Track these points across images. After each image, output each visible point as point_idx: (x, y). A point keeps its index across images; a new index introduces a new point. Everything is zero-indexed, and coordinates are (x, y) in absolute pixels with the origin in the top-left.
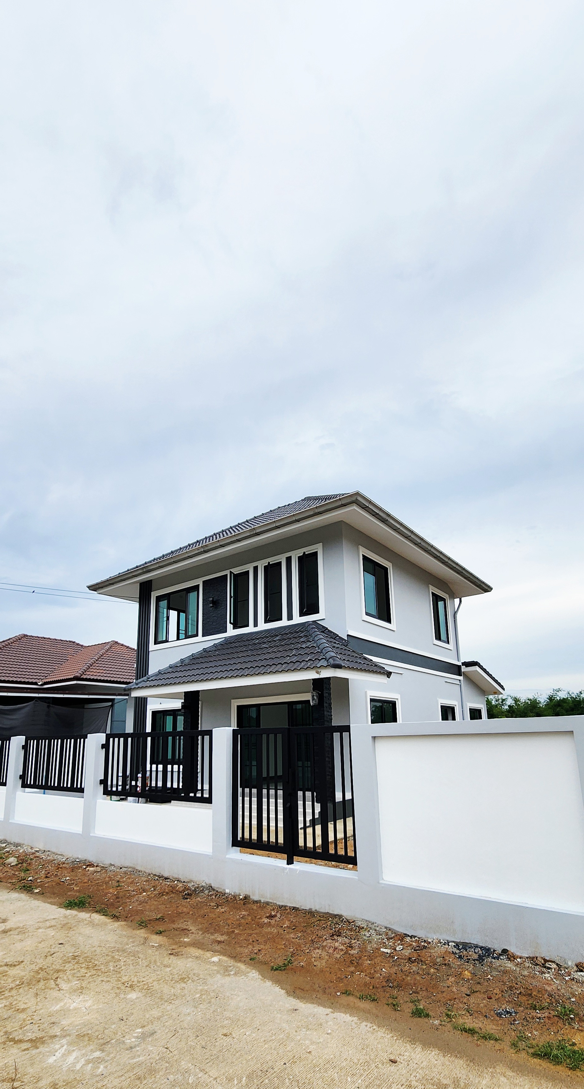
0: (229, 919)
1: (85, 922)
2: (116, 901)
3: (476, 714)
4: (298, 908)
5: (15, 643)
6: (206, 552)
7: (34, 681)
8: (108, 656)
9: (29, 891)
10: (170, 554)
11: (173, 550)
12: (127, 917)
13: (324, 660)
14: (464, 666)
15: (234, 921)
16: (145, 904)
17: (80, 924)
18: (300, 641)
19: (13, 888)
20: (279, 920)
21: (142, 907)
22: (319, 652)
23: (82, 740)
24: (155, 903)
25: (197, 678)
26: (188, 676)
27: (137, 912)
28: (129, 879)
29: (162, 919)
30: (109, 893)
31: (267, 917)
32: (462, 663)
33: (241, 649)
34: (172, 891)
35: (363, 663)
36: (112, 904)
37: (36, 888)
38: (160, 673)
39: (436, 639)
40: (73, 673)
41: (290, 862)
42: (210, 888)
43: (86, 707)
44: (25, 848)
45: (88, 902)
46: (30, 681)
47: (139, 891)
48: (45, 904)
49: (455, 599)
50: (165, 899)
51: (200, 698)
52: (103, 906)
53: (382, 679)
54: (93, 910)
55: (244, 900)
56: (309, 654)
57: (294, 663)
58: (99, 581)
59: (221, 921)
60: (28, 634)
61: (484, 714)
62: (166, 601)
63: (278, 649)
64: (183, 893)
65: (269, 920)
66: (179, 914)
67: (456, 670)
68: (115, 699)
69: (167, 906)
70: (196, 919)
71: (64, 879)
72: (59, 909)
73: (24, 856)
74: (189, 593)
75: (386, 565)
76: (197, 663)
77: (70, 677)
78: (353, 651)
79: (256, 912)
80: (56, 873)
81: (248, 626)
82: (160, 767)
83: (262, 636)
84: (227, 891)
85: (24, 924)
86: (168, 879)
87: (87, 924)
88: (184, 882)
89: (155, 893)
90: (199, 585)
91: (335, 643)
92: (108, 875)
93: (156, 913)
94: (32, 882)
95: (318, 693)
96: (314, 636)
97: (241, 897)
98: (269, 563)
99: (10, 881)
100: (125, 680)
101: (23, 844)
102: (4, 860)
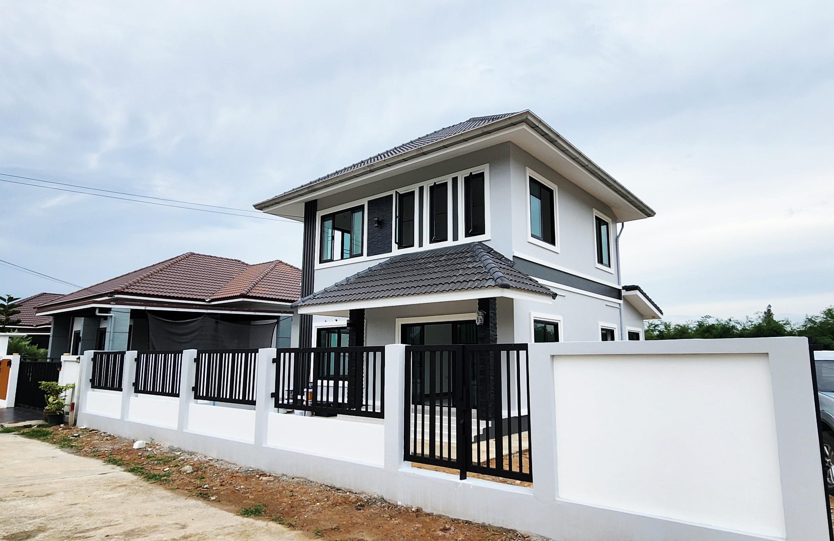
0: (404, 531)
1: (263, 530)
2: (291, 510)
3: (634, 336)
4: (471, 522)
5: (183, 260)
6: (372, 171)
7: (202, 298)
8: (272, 274)
9: (206, 498)
10: (335, 174)
11: (338, 170)
12: (303, 526)
13: (492, 280)
14: (625, 290)
15: (409, 533)
16: (320, 514)
17: (258, 532)
18: (466, 261)
19: (190, 495)
20: (453, 533)
21: (317, 516)
22: (486, 272)
23: (253, 354)
24: (330, 513)
25: (363, 296)
26: (354, 294)
27: (313, 522)
28: (302, 489)
29: (337, 529)
30: (283, 502)
31: (441, 530)
32: (623, 287)
33: (407, 269)
34: (345, 502)
35: (529, 284)
36: (287, 513)
37: (212, 496)
38: (326, 291)
39: (598, 262)
40: (239, 291)
41: (463, 477)
42: (383, 500)
43: (252, 324)
44: (199, 456)
45: (263, 510)
46: (199, 297)
47: (312, 502)
48: (222, 511)
49: (617, 224)
50: (338, 509)
51: (365, 316)
52: (279, 515)
53: (547, 300)
54: (269, 518)
55: (416, 512)
56: (476, 274)
57: (461, 282)
58: (264, 200)
59: (396, 533)
60: (195, 253)
61: (642, 336)
62: (331, 221)
63: (445, 269)
64: (356, 504)
65: (443, 533)
66: (354, 525)
67: (616, 293)
68: (280, 316)
69: (341, 517)
70: (371, 530)
71: (239, 487)
72: (236, 516)
73: (199, 464)
74: (354, 213)
75: (552, 187)
76: (362, 282)
77: (237, 295)
78: (519, 272)
79: (430, 525)
80: (231, 481)
81: (412, 245)
82: (332, 383)
83: (427, 256)
84: (399, 503)
85: (203, 531)
86: (340, 490)
87: (264, 532)
88: (356, 493)
89: (328, 503)
90: (364, 204)
91: (501, 264)
92: (281, 484)
93: (331, 523)
94: (208, 490)
95: (484, 313)
96: (480, 256)
97: (413, 510)
98: (435, 183)
99: (186, 488)
100: (290, 299)
101: (197, 453)
102: (180, 467)
